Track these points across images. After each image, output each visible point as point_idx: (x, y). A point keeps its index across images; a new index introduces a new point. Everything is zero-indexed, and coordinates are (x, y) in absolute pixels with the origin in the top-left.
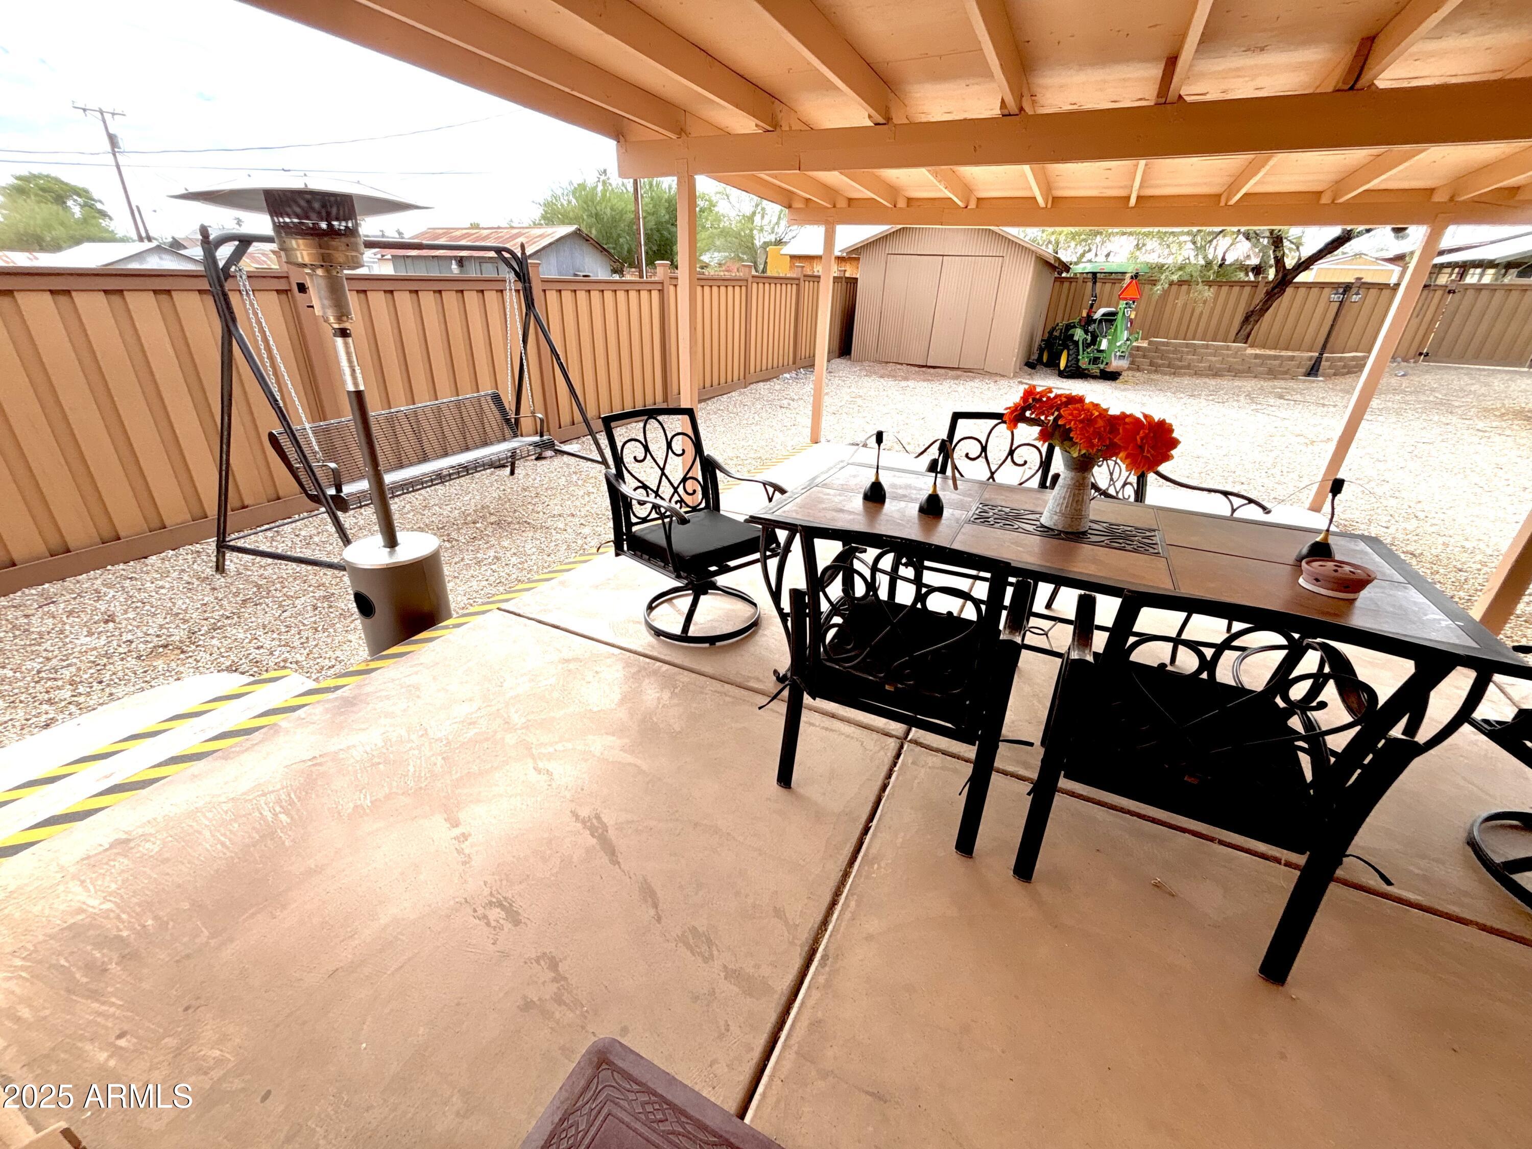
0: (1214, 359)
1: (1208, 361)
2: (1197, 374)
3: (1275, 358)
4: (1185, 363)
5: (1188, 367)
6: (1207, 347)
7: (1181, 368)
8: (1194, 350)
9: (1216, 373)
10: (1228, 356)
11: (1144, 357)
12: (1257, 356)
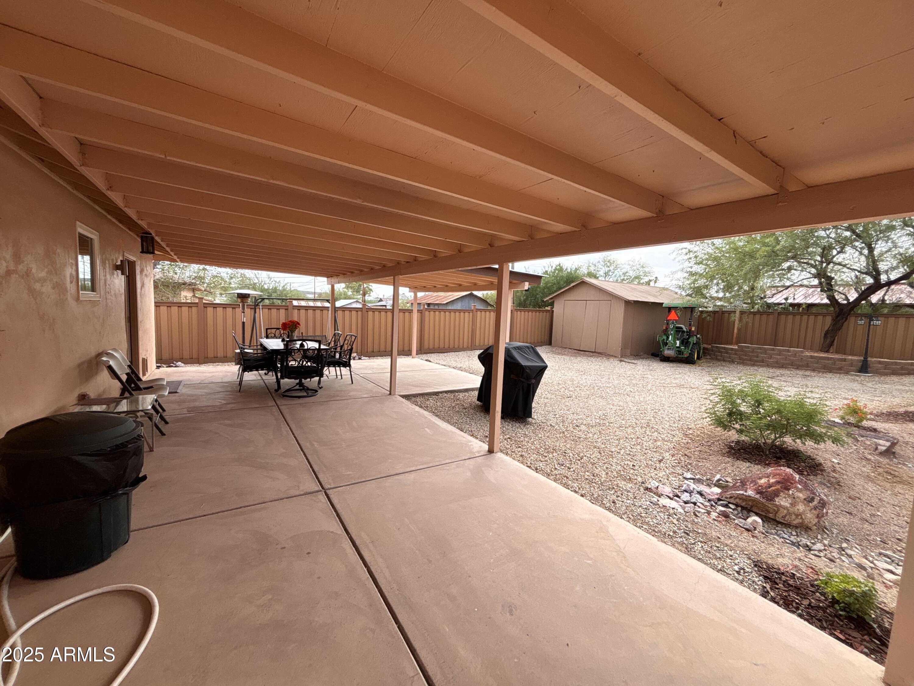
0: (779, 357)
1: (776, 358)
2: (768, 366)
3: (828, 359)
4: (760, 359)
5: (763, 361)
6: (773, 350)
7: (757, 361)
8: (765, 351)
9: (781, 366)
10: (789, 355)
11: (736, 354)
12: (812, 357)
